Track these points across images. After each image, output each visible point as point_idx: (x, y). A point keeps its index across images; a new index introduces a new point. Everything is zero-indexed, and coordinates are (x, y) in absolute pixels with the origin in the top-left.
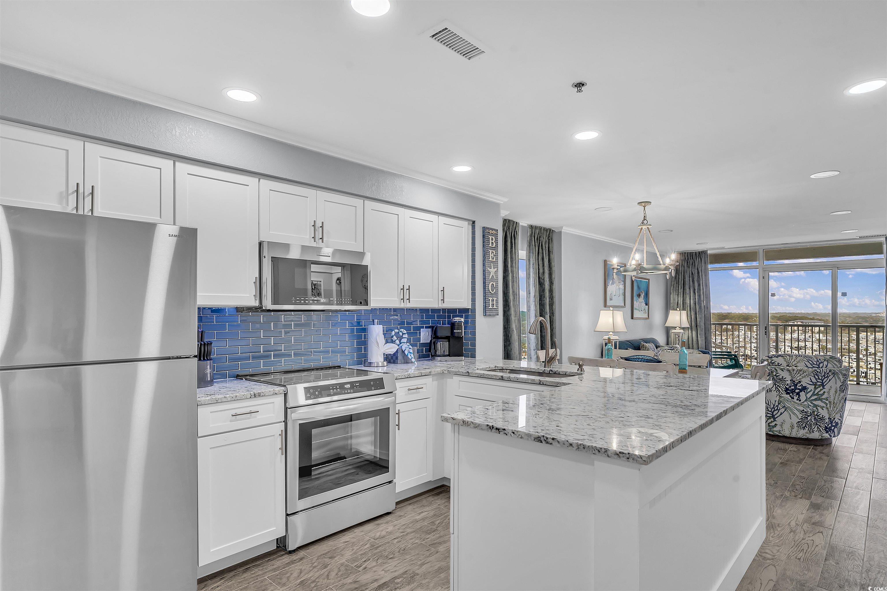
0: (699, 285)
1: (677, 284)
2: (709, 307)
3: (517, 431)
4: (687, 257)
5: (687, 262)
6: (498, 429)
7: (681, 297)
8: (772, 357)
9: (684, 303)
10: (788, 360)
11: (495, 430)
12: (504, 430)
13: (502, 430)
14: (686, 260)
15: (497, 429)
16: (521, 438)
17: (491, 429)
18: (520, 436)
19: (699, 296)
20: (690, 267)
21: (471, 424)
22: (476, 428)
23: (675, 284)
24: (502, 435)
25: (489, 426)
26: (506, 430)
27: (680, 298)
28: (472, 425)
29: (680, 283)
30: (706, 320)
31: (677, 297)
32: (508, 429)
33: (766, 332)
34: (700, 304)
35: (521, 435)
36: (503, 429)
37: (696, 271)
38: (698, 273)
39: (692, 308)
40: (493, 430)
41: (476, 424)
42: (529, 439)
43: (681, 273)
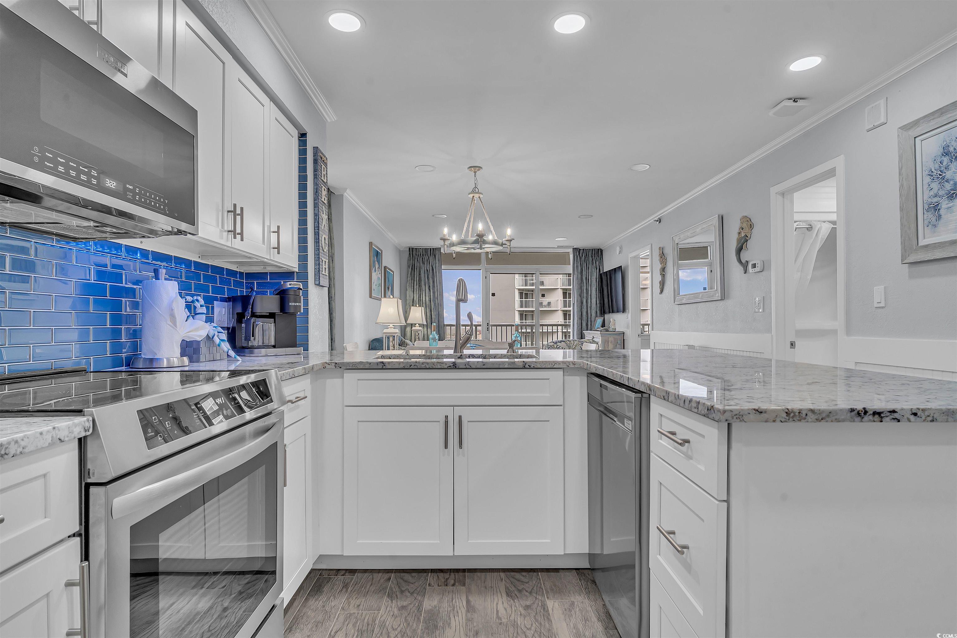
0: (433, 282)
1: (412, 280)
2: (442, 304)
3: (923, 410)
4: (422, 253)
5: (422, 258)
6: (878, 414)
7: (417, 293)
8: (556, 343)
9: (420, 300)
10: (569, 344)
11: (871, 417)
12: (894, 411)
13: (889, 414)
14: (421, 256)
15: (875, 413)
16: (932, 421)
17: (861, 416)
18: (930, 418)
19: (434, 293)
20: (425, 263)
21: (810, 414)
22: (822, 420)
23: (411, 280)
24: (888, 424)
25: (856, 412)
26: (897, 412)
27: (416, 295)
28: (811, 416)
29: (416, 279)
30: (439, 317)
31: (412, 293)
32: (902, 409)
33: (488, 328)
34: (434, 301)
35: (932, 415)
36: (890, 412)
37: (431, 267)
38: (433, 270)
39: (427, 305)
40: (866, 418)
41: (821, 412)
42: (950, 419)
43: (417, 269)
